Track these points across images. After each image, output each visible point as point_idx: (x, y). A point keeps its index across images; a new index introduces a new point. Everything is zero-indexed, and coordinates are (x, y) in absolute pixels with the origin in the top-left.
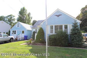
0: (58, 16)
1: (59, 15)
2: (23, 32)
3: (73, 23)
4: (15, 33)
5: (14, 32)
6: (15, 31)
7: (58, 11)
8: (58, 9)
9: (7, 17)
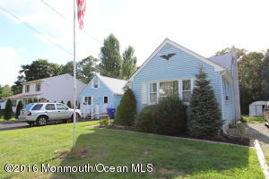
0: (167, 57)
1: (170, 55)
2: (106, 100)
3: (196, 76)
4: (90, 103)
5: (88, 100)
6: (90, 98)
7: (167, 44)
8: (167, 39)
9: (81, 63)
